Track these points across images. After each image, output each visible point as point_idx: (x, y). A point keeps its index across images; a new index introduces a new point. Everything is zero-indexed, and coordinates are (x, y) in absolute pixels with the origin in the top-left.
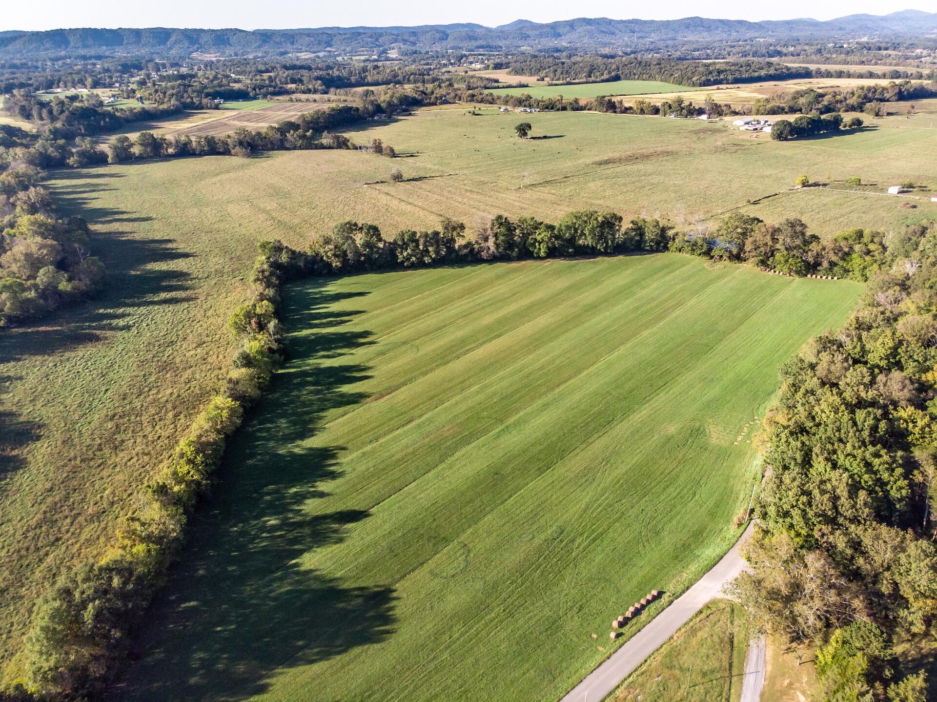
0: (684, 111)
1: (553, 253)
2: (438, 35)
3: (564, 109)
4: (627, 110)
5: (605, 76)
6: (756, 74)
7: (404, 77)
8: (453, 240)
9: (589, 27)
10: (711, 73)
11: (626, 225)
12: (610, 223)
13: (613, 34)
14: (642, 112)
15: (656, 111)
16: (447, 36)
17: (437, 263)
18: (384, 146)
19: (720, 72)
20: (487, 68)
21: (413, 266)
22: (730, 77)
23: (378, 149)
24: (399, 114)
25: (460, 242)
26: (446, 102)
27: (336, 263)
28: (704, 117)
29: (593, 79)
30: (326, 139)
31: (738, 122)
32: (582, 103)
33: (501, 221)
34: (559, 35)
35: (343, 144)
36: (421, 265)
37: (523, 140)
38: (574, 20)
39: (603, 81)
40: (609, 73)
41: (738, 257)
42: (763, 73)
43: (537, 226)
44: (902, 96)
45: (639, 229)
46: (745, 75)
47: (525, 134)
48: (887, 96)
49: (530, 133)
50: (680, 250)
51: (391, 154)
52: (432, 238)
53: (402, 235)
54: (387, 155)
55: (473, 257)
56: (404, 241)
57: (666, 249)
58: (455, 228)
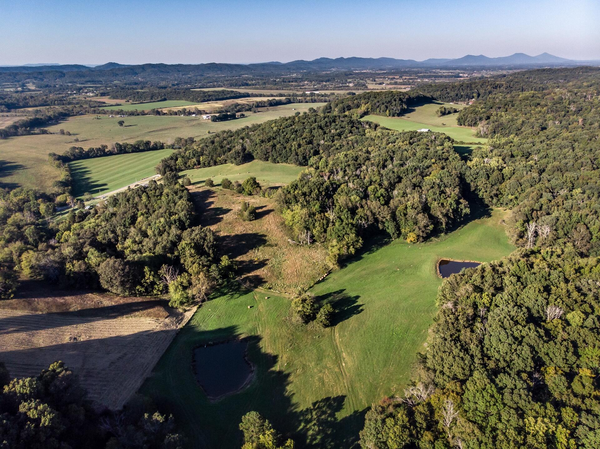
0: (187, 113)
1: (133, 152)
3: (138, 115)
4: (164, 114)
5: (159, 99)
6: (225, 96)
7: (52, 102)
8: (104, 150)
10: (206, 96)
11: (152, 143)
12: (148, 143)
14: (171, 114)
15: (176, 114)
16: (64, 75)
17: (101, 156)
18: (65, 132)
19: (209, 96)
20: (97, 95)
21: (94, 157)
22: (214, 98)
23: (62, 132)
24: (60, 120)
25: (106, 150)
26: (82, 114)
27: (72, 157)
28: (194, 115)
29: (153, 100)
30: (37, 130)
31: (204, 117)
32: (146, 112)
33: (117, 144)
34: (136, 74)
35: (45, 132)
36: (97, 156)
37: (121, 127)
38: (144, 65)
39: (158, 101)
40: (161, 97)
42: (228, 96)
43: (128, 145)
45: (156, 144)
46: (221, 97)
47: (122, 125)
48: (266, 105)
49: (124, 125)
50: (167, 148)
51: (69, 134)
52: (99, 149)
53: (90, 149)
54: (67, 135)
55: (111, 154)
56: (91, 150)
57: (163, 148)
58: (105, 147)
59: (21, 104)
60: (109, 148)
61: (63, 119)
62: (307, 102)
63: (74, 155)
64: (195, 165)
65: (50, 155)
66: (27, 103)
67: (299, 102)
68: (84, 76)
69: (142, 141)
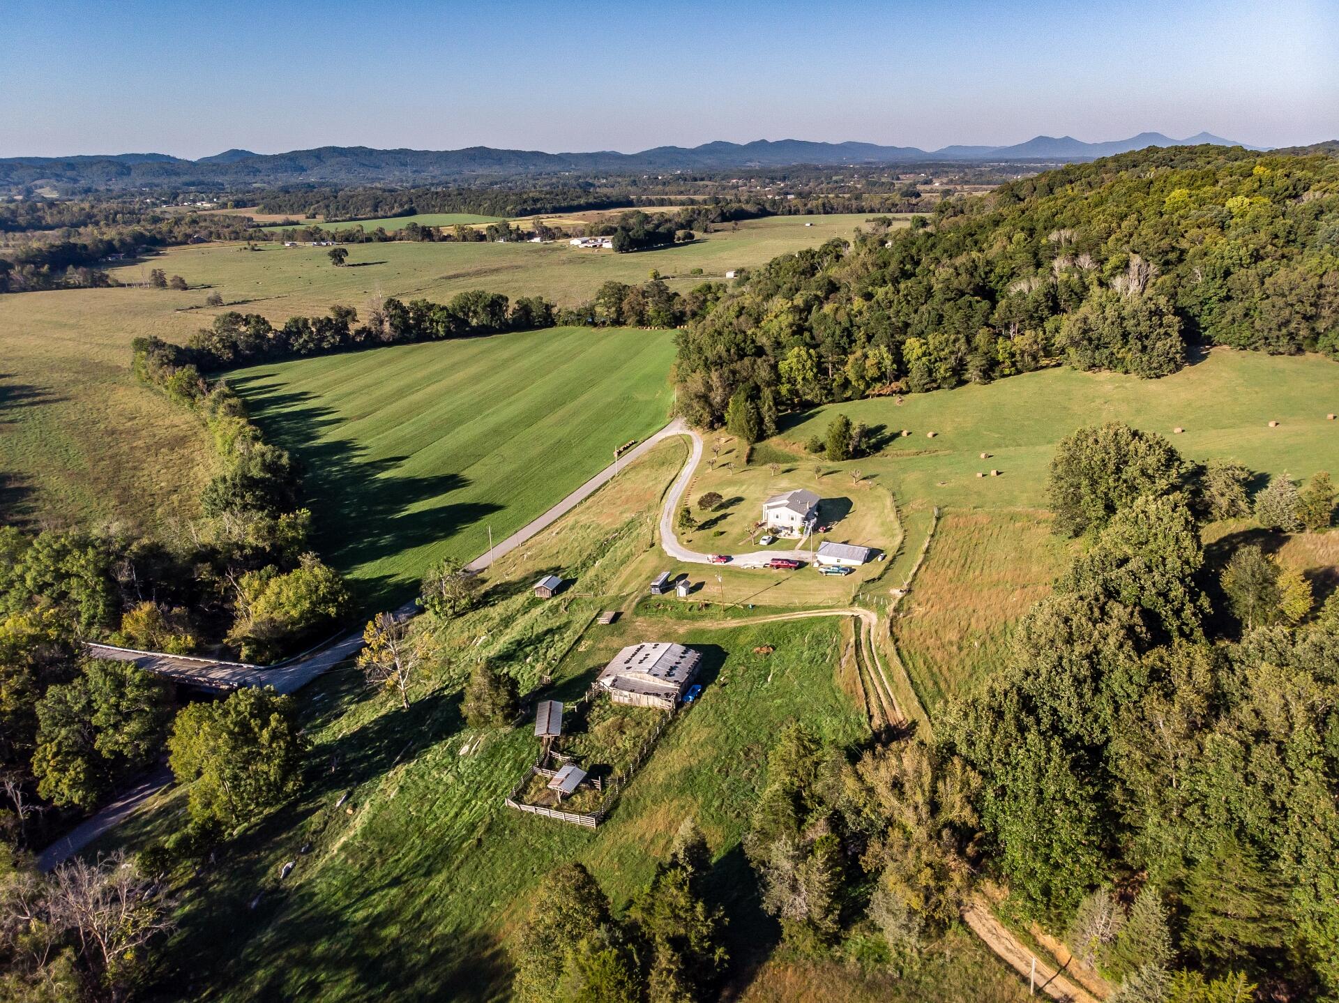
0: (514, 236)
1: (449, 335)
2: (113, 169)
3: (369, 240)
4: (445, 239)
5: (397, 210)
6: (576, 203)
8: (346, 327)
9: (343, 159)
10: (525, 202)
11: (512, 305)
12: (497, 304)
13: (378, 167)
14: (465, 239)
15: (481, 237)
16: (129, 169)
17: (334, 350)
18: (169, 279)
19: (535, 201)
20: (224, 206)
21: (311, 354)
22: (548, 206)
23: (159, 281)
24: (140, 254)
25: (353, 328)
26: (200, 241)
28: (537, 240)
29: (380, 213)
30: (73, 275)
31: (575, 242)
32: (389, 234)
33: (392, 304)
34: (302, 169)
35: (100, 282)
36: (319, 352)
37: (339, 268)
38: (319, 150)
39: (395, 216)
40: (401, 205)
41: (617, 322)
42: (582, 201)
43: (430, 307)
44: (725, 217)
45: (525, 308)
46: (564, 204)
47: (341, 261)
49: (347, 260)
50: (566, 323)
51: (182, 285)
52: (324, 325)
53: (296, 321)
54: (175, 287)
55: (371, 341)
56: (297, 327)
57: (552, 324)
58: (347, 314)
59: (22, 220)
60: (364, 320)
61: (148, 251)
62: (810, 212)
63: (234, 346)
64: (880, 378)
65: (140, 344)
66: (40, 219)
67: (790, 213)
68: (177, 174)
69: (479, 296)
